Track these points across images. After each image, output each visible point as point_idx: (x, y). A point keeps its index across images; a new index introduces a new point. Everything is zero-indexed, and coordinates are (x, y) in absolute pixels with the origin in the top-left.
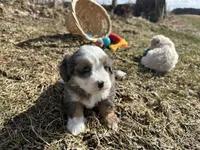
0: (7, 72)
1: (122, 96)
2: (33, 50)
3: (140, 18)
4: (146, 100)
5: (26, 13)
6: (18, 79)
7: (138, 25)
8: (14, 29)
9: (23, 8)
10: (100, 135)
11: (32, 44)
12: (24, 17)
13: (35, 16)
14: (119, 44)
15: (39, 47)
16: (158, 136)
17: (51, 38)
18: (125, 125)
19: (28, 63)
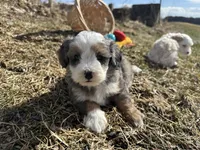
0: (7, 64)
1: (141, 92)
2: (33, 44)
3: (137, 22)
4: (166, 96)
5: (22, 11)
6: (19, 71)
7: (135, 29)
8: (12, 24)
9: (19, 6)
10: (127, 133)
11: (33, 37)
12: (20, 14)
13: (31, 14)
14: (124, 42)
15: (40, 41)
16: (191, 134)
17: (52, 33)
18: (152, 122)
19: (30, 55)
